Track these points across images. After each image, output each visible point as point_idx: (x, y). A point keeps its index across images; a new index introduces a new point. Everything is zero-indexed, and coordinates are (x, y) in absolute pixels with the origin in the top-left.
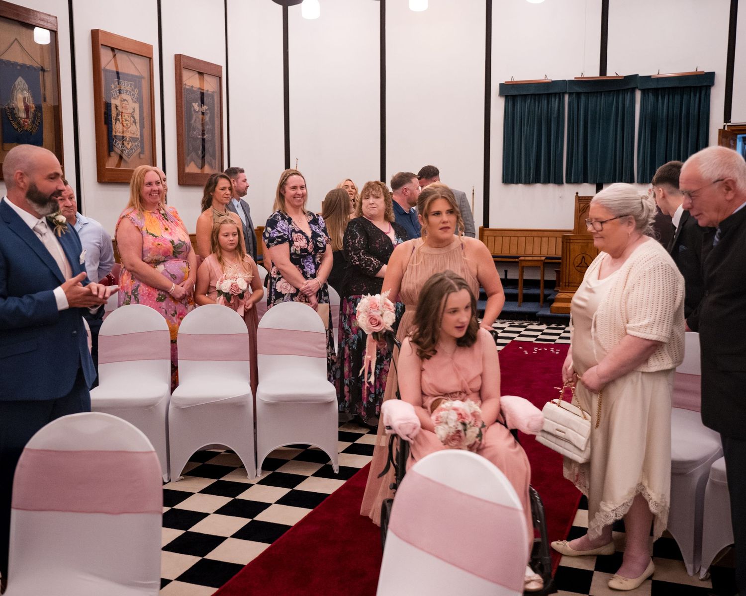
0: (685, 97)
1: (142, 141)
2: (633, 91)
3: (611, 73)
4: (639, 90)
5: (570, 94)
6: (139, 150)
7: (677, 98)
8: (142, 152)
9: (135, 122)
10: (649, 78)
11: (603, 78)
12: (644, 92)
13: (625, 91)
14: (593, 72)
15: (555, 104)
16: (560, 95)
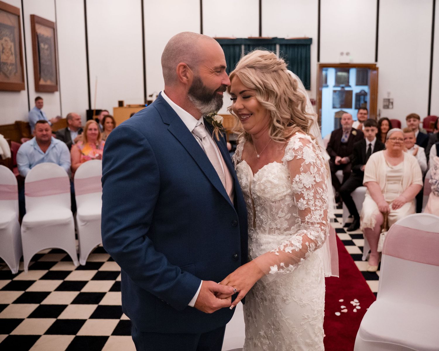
0: (300, 50)
1: (16, 66)
2: (275, 45)
3: (265, 35)
4: (278, 44)
5: (245, 45)
6: (15, 71)
7: (296, 49)
8: (16, 72)
9: (12, 54)
10: (283, 39)
11: (260, 38)
12: (281, 46)
13: (271, 45)
14: (256, 35)
15: (237, 49)
16: (240, 46)
